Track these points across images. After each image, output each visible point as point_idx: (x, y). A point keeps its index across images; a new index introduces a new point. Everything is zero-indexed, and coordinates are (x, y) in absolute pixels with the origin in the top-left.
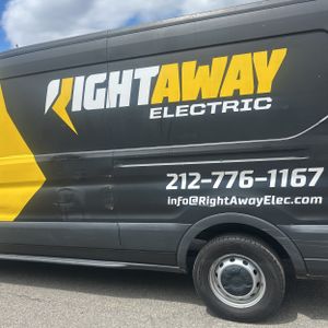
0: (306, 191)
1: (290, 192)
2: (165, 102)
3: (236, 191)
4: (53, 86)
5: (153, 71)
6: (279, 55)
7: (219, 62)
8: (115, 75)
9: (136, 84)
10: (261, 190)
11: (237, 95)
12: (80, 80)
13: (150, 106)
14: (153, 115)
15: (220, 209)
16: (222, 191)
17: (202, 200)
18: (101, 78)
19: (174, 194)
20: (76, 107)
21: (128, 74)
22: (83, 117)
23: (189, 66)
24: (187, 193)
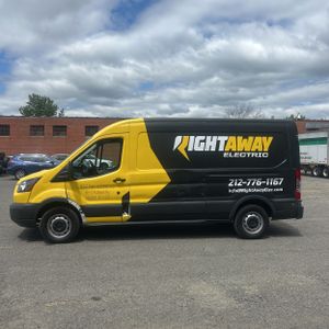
0: (278, 187)
1: (273, 187)
2: (230, 151)
3: (256, 186)
4: (178, 139)
5: (226, 138)
6: (271, 139)
7: (251, 138)
8: (209, 138)
9: (218, 142)
10: (263, 186)
11: (257, 151)
12: (192, 138)
13: (224, 152)
14: (225, 155)
15: (250, 193)
16: (251, 187)
17: (242, 190)
18: (203, 138)
19: (231, 188)
20: (190, 149)
21: (215, 138)
22: (193, 154)
23: (240, 138)
24: (237, 188)
